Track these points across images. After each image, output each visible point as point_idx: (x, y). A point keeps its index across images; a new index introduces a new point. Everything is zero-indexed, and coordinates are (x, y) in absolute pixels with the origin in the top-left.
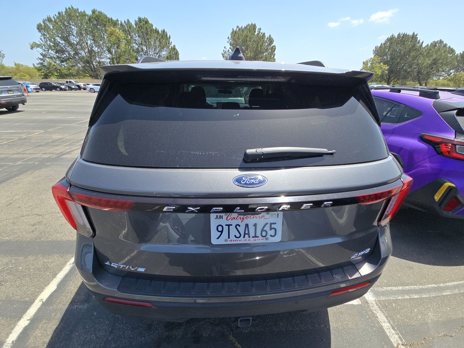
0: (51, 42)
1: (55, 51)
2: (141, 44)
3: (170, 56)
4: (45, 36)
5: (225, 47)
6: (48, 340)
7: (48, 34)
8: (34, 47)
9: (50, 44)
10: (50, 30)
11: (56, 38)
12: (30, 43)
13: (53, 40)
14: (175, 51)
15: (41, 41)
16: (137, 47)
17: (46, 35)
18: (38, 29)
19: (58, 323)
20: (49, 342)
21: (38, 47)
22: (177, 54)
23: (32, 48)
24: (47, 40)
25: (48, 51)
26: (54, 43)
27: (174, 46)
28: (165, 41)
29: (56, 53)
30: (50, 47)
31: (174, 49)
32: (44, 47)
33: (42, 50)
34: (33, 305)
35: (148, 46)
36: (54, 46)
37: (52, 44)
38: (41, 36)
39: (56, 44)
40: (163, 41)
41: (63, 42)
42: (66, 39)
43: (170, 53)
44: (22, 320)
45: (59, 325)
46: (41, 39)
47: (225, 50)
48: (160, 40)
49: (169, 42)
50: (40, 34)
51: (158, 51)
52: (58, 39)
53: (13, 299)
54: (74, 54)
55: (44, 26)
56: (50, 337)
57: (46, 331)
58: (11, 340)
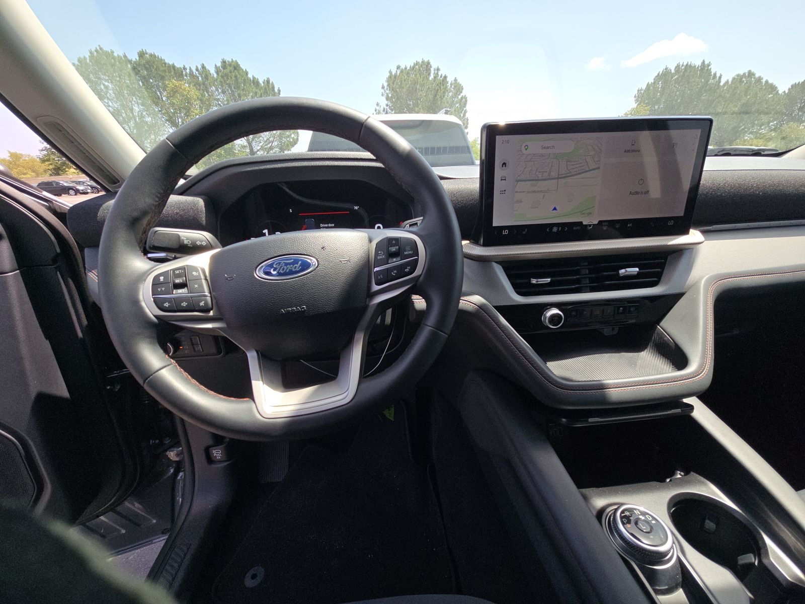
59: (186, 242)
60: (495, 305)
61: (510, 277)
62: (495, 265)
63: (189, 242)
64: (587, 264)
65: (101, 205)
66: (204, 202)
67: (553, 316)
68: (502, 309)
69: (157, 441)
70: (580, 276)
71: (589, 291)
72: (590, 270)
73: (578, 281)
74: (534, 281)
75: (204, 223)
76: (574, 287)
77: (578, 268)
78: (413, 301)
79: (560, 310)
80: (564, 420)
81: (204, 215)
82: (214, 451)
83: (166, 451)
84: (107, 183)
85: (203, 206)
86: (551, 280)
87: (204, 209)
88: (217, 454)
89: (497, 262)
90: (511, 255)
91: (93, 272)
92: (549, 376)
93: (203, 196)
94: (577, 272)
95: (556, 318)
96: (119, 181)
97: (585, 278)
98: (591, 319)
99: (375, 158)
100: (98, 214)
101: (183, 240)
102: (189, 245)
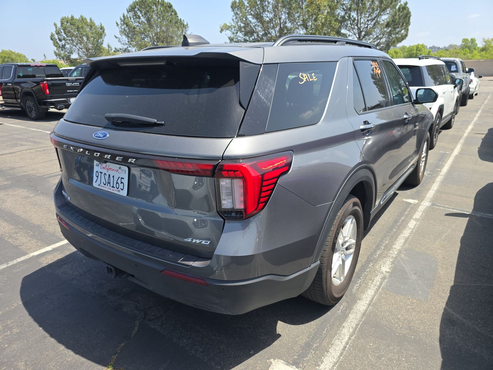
0: (242, 23)
1: (243, 33)
3: (394, 20)
4: (237, 16)
6: (51, 263)
7: (241, 13)
8: (224, 29)
9: (240, 25)
10: (244, 8)
11: (248, 17)
12: (221, 25)
13: (244, 19)
15: (232, 22)
17: (238, 14)
18: (232, 7)
19: (64, 256)
20: (50, 264)
21: (228, 29)
23: (222, 31)
24: (238, 20)
25: (237, 33)
26: (244, 23)
29: (245, 35)
30: (240, 29)
32: (233, 29)
33: (231, 32)
34: (62, 242)
35: (360, 10)
36: (244, 27)
37: (242, 25)
38: (233, 16)
39: (247, 24)
41: (255, 21)
42: (258, 17)
43: (394, 15)
44: (50, 247)
45: (63, 258)
46: (233, 20)
50: (232, 14)
51: (375, 15)
52: (250, 17)
53: (56, 234)
54: (263, 35)
55: (238, 3)
56: (53, 261)
57: (55, 257)
58: (33, 255)
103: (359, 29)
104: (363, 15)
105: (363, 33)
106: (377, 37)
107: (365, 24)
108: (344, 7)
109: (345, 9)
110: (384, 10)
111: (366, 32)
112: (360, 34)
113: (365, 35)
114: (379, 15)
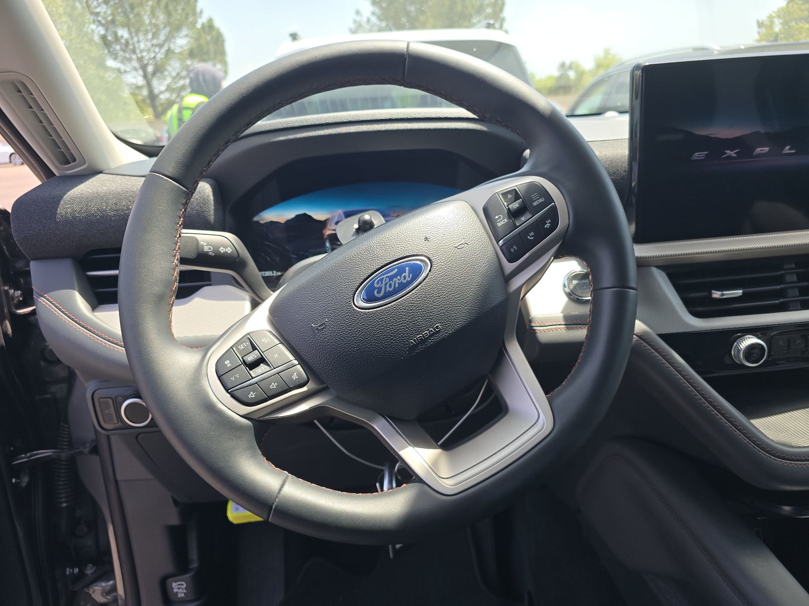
2: (113, 22)
3: (200, 47)
5: (358, 12)
14: (214, 33)
16: (102, 31)
22: (219, 40)
27: (210, 21)
28: (183, 9)
31: (210, 26)
35: (135, 27)
40: (176, 10)
43: (197, 39)
47: (358, 18)
48: (166, 7)
49: (194, 10)
51: (162, 37)
59: (206, 249)
60: (660, 333)
61: (679, 289)
62: (655, 270)
63: (210, 249)
64: (793, 266)
65: (61, 198)
66: (212, 188)
67: (752, 347)
68: (671, 339)
69: (76, 570)
70: (786, 286)
71: (800, 307)
72: (798, 275)
73: (781, 293)
74: (716, 294)
75: (212, 218)
76: (777, 302)
77: (782, 272)
78: (534, 330)
79: (759, 338)
80: (787, 508)
81: (212, 207)
82: (174, 585)
83: (88, 586)
84: (56, 163)
85: (211, 194)
86: (743, 293)
87: (212, 198)
88: (178, 588)
89: (658, 267)
90: (681, 255)
91: (45, 298)
92: (760, 440)
93: (209, 180)
94: (779, 280)
95: (757, 351)
96: (74, 160)
97: (793, 287)
98: (788, 352)
99: (476, 117)
100: (57, 210)
101: (203, 246)
102: (210, 254)
103: (140, 59)
104: (141, 37)
105: (150, 69)
106: (178, 74)
107: (149, 51)
108: (100, 19)
109: (103, 22)
110: (178, 28)
111: (156, 65)
112: (144, 67)
113: (154, 73)
114: (170, 37)
